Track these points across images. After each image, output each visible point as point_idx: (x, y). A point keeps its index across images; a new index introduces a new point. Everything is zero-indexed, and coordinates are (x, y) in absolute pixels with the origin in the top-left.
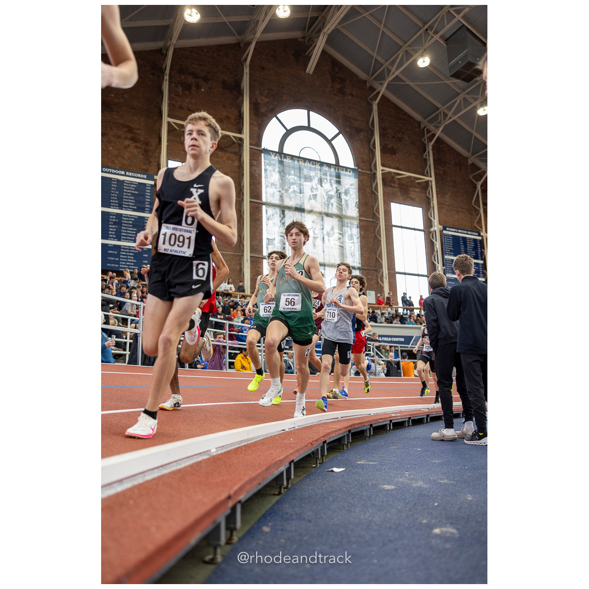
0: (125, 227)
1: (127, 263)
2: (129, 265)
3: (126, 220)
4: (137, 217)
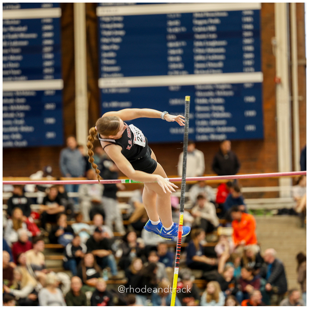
0: (202, 40)
1: (214, 123)
2: (215, 127)
3: (204, 26)
4: (225, 15)
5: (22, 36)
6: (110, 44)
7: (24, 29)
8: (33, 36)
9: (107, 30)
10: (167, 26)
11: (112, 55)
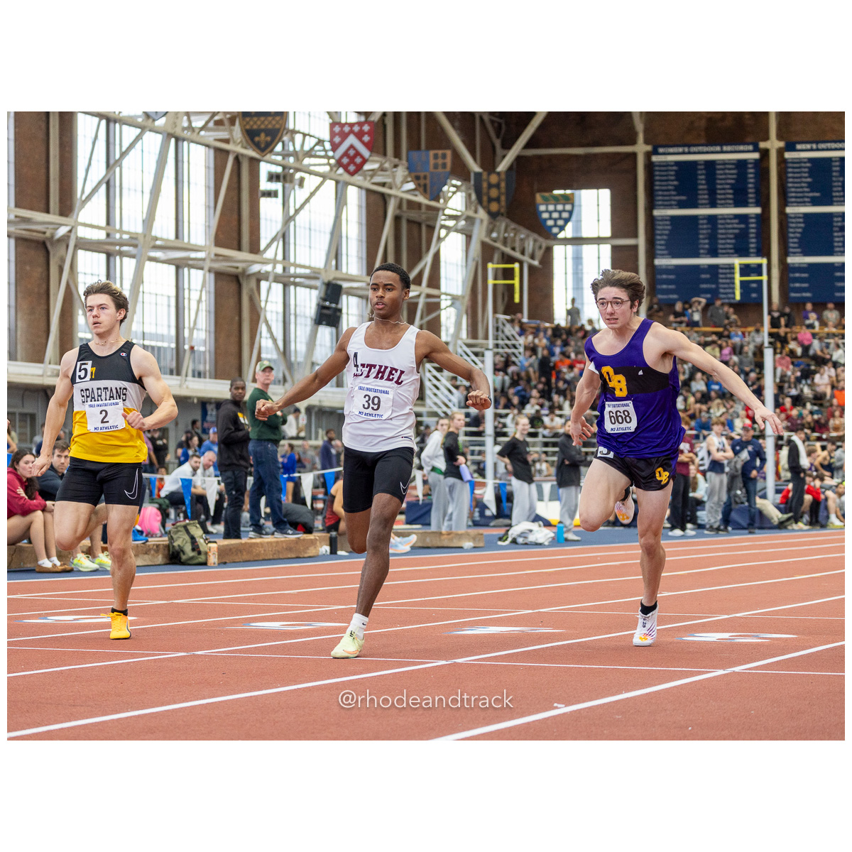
5: (735, 226)
6: (794, 233)
7: (737, 221)
8: (743, 226)
9: (793, 223)
10: (833, 222)
11: (796, 240)
